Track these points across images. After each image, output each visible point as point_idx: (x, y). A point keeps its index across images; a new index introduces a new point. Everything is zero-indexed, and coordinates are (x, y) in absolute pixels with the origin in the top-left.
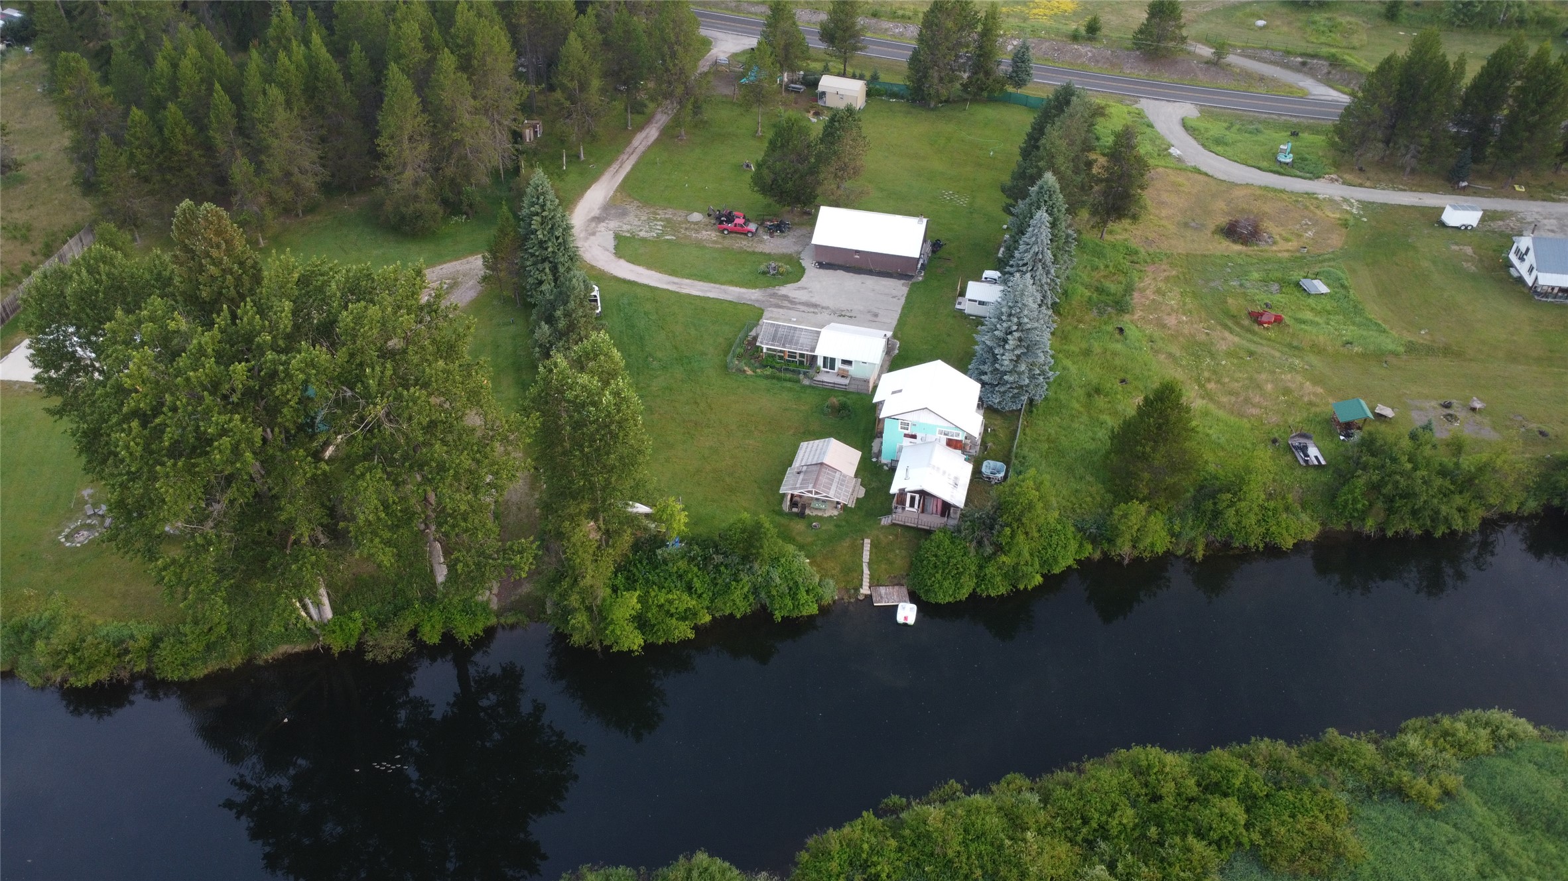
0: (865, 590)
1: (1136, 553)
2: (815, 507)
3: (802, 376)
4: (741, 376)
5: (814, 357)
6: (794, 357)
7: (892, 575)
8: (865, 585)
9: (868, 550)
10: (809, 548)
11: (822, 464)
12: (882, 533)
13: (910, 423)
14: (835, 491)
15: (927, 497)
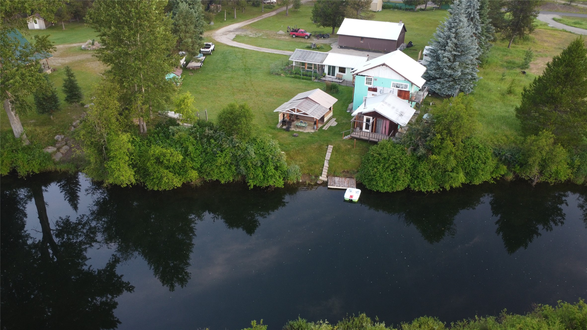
0: (323, 178)
1: (542, 179)
2: (298, 125)
3: (314, 78)
4: (277, 76)
5: (323, 66)
6: (311, 68)
7: (346, 170)
8: (324, 174)
9: (330, 152)
10: (287, 146)
11: (307, 98)
12: (343, 143)
13: (373, 78)
14: (313, 111)
15: (378, 119)
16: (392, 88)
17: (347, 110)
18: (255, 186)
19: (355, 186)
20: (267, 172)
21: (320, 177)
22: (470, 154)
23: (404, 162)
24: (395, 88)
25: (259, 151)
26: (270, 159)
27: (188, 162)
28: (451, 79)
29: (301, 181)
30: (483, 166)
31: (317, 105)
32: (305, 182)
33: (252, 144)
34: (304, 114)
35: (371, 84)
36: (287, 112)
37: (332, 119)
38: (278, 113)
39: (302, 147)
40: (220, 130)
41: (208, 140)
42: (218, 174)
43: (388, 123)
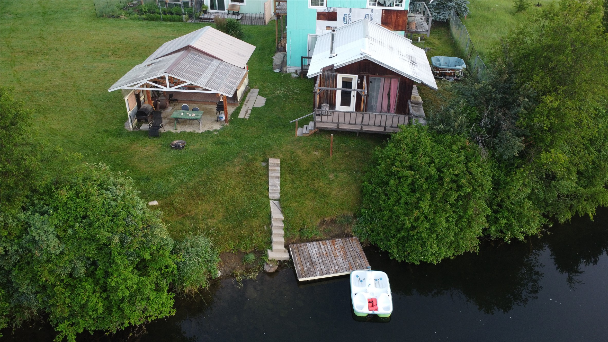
0: (278, 252)
2: (178, 116)
3: (187, 16)
7: (327, 219)
8: (277, 243)
9: (277, 177)
10: (160, 182)
11: (188, 48)
12: (300, 148)
14: (210, 79)
15: (371, 78)
16: (369, 7)
17: (273, 69)
18: (82, 337)
19: (365, 261)
21: (269, 251)
24: (376, 7)
29: (219, 274)
31: (215, 62)
32: (233, 275)
34: (191, 87)
35: (322, 5)
36: (145, 89)
37: (249, 91)
39: (204, 177)
43: (395, 85)
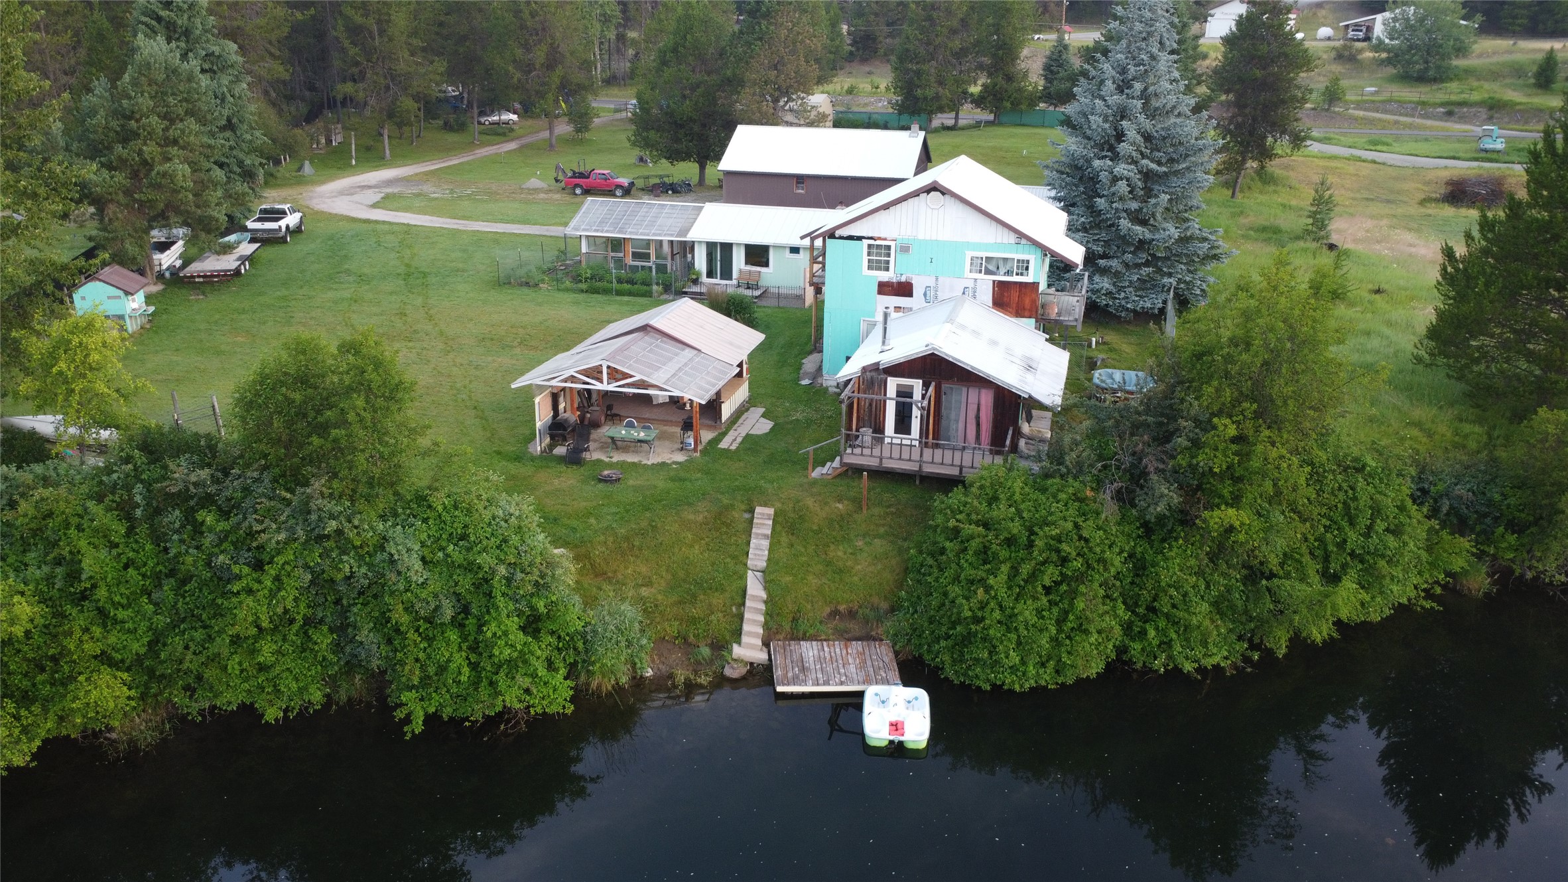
0: (749, 649)
2: (617, 435)
3: (660, 288)
4: (525, 290)
5: (687, 248)
6: (646, 257)
7: (842, 608)
8: (750, 634)
9: (765, 536)
10: (574, 523)
11: (645, 328)
12: (812, 495)
13: (892, 244)
14: (674, 375)
15: (945, 386)
16: (970, 276)
17: (799, 379)
18: (432, 720)
19: (894, 674)
20: (490, 645)
21: (735, 646)
22: (1341, 496)
23: (1098, 550)
24: (982, 276)
25: (442, 549)
26: (498, 585)
27: (77, 634)
28: (1143, 257)
29: (649, 673)
30: (1392, 541)
31: (688, 353)
32: (671, 676)
33: (411, 520)
34: (642, 384)
35: (887, 269)
36: (568, 385)
37: (747, 410)
38: (528, 393)
39: (644, 524)
40: (248, 465)
41: (189, 517)
42: (246, 680)
43: (987, 398)
